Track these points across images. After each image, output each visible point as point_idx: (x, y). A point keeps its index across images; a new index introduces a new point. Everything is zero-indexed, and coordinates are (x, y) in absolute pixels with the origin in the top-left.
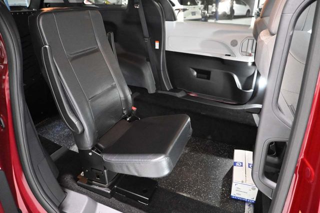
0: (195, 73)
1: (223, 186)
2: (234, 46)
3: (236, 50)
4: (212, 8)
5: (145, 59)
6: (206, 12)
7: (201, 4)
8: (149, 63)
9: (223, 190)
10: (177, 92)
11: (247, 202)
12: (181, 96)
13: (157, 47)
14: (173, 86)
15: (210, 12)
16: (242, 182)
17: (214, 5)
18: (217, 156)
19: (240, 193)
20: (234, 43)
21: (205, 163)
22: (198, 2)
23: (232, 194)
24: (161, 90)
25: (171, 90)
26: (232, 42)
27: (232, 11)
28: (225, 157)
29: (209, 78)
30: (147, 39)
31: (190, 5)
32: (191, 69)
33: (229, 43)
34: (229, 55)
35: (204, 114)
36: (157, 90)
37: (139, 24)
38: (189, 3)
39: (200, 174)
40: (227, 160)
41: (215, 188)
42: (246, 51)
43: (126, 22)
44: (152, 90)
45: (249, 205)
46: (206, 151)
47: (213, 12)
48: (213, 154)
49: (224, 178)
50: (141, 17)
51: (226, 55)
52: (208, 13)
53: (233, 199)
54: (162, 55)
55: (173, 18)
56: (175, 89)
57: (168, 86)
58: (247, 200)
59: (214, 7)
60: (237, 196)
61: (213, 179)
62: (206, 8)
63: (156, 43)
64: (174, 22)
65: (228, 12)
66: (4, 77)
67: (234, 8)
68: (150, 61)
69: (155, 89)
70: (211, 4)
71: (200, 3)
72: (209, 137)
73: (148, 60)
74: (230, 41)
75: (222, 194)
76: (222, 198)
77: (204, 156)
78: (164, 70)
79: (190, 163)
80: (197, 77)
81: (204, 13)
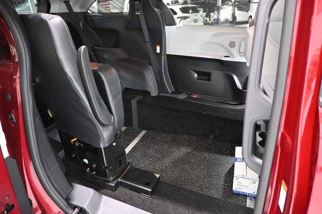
0: (196, 75)
1: (225, 181)
2: (232, 47)
3: (234, 51)
4: (214, 16)
5: (147, 63)
6: (208, 19)
7: (203, 12)
8: (150, 66)
9: (225, 186)
10: (179, 94)
11: (249, 196)
12: (182, 98)
13: (158, 51)
14: (175, 89)
15: (212, 19)
16: (243, 176)
17: (216, 12)
18: (219, 154)
19: (241, 187)
20: (232, 45)
21: (207, 161)
22: (200, 10)
23: (234, 189)
24: (164, 93)
25: (173, 93)
26: (230, 43)
27: (234, 17)
28: (227, 155)
29: (209, 80)
30: (148, 44)
31: (192, 13)
32: (192, 71)
33: (227, 45)
34: (228, 57)
35: (205, 113)
36: (160, 92)
37: (140, 29)
38: (191, 11)
39: (203, 171)
40: (229, 158)
41: (217, 184)
42: (243, 52)
43: (128, 28)
44: (154, 92)
45: (251, 200)
46: (209, 150)
47: (215, 20)
48: (216, 153)
49: (226, 175)
50: (141, 23)
51: (225, 56)
52: (210, 20)
53: (235, 193)
54: (164, 59)
55: (173, 23)
56: (177, 92)
57: (170, 88)
58: (249, 194)
59: (216, 14)
60: (239, 190)
61: (216, 175)
62: (208, 16)
63: (157, 47)
64: (174, 27)
65: (230, 18)
66: (15, 77)
67: (236, 15)
68: (151, 65)
69: (158, 92)
70: (213, 12)
71: (202, 10)
72: (211, 137)
73: (150, 64)
74: (229, 43)
75: (224, 189)
76: (223, 193)
77: (206, 155)
78: (165, 73)
79: (193, 161)
80: (198, 79)
81: (206, 20)
